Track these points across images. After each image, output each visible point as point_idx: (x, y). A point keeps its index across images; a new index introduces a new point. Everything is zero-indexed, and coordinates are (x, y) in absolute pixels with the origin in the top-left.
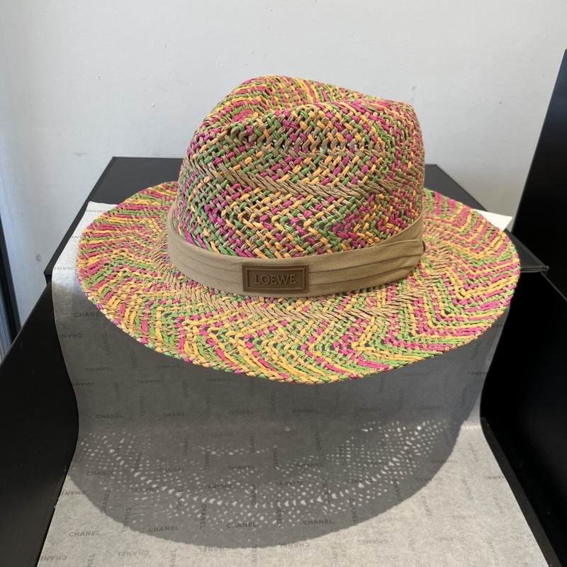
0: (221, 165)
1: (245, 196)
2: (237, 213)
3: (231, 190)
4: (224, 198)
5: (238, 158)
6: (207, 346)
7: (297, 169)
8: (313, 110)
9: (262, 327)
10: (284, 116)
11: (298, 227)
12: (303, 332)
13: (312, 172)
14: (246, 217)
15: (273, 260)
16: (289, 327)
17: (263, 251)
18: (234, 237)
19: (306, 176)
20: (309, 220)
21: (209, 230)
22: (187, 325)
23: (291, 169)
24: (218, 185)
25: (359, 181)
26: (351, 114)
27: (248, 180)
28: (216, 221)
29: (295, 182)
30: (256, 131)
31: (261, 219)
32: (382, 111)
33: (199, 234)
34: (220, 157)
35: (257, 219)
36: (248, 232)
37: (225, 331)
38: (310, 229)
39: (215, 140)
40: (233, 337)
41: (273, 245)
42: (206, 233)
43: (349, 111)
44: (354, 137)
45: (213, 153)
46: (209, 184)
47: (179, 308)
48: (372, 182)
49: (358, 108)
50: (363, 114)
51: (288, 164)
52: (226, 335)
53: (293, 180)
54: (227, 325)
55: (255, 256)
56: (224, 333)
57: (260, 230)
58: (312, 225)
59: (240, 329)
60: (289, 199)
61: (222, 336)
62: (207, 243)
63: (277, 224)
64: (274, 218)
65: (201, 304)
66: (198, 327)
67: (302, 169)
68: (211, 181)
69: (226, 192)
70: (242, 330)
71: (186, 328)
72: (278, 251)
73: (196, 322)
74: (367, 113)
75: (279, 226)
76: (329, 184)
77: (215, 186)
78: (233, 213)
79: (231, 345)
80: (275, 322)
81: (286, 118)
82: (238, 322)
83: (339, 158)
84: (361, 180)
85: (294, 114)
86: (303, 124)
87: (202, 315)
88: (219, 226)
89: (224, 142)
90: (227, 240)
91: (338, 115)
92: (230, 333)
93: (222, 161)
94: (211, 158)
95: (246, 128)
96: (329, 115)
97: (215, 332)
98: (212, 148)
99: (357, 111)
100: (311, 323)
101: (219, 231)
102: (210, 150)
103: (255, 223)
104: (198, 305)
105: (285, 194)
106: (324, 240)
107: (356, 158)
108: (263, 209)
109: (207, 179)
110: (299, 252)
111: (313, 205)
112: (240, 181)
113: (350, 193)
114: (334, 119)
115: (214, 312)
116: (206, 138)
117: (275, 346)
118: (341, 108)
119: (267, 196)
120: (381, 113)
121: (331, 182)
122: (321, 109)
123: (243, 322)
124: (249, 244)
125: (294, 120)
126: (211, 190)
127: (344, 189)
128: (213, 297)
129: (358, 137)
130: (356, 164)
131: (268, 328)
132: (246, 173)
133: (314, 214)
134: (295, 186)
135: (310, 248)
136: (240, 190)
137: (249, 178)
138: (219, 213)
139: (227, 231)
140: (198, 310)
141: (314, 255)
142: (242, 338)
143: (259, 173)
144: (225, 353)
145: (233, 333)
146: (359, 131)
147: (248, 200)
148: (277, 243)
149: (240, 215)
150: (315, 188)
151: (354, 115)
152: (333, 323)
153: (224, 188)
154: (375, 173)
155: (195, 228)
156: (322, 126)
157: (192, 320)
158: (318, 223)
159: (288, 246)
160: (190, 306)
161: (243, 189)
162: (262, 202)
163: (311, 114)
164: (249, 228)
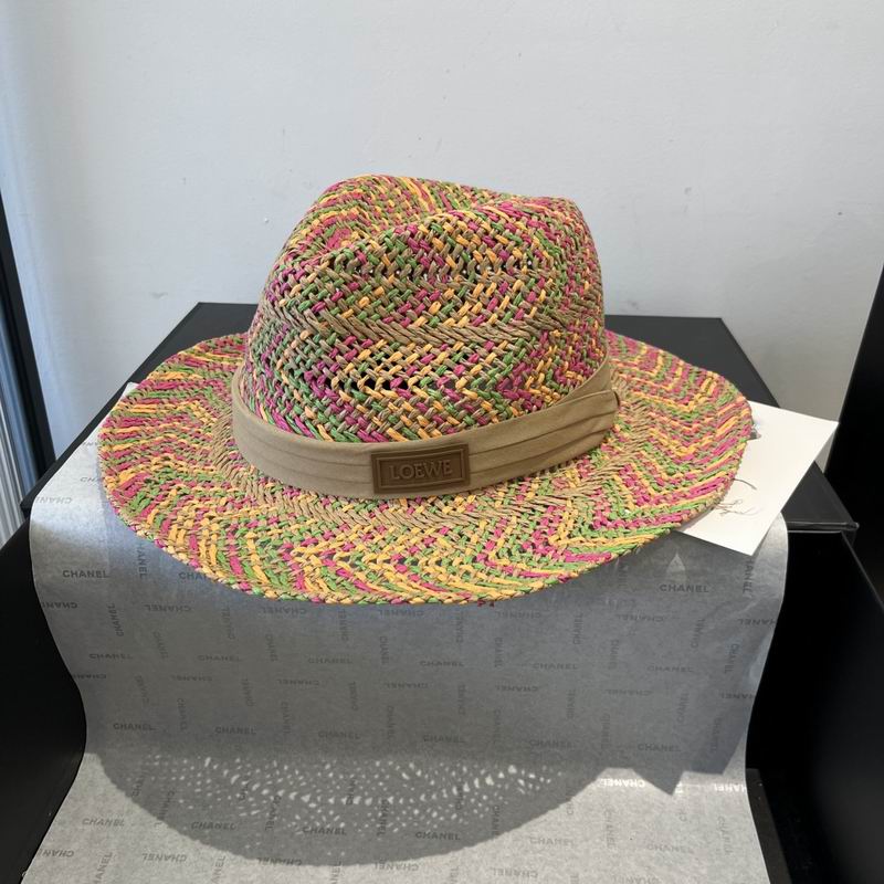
0: (323, 313)
1: (365, 354)
2: (355, 380)
3: (344, 347)
4: (334, 360)
5: (349, 300)
6: (339, 579)
7: (435, 307)
8: (448, 221)
9: (413, 541)
10: (408, 233)
11: (448, 391)
12: (474, 539)
13: (457, 309)
14: (371, 383)
15: (416, 442)
16: (453, 535)
17: (400, 431)
18: (354, 415)
19: (449, 316)
20: (463, 379)
21: (314, 409)
22: (300, 555)
23: (427, 309)
24: (322, 342)
25: (526, 316)
26: (502, 221)
27: (366, 330)
28: (323, 394)
29: (434, 326)
30: (372, 257)
31: (392, 384)
32: (542, 213)
33: (299, 416)
34: (322, 300)
35: (386, 385)
36: (375, 405)
37: (361, 555)
38: (466, 392)
39: (313, 275)
40: (375, 561)
41: (414, 420)
42: (309, 412)
43: (499, 217)
44: (511, 254)
45: (311, 295)
46: (308, 341)
47: (279, 531)
48: (543, 315)
49: (511, 213)
50: (518, 220)
51: (422, 301)
52: (363, 560)
53: (432, 323)
54: (360, 546)
55: (389, 438)
56: (359, 559)
57: (393, 401)
58: (468, 386)
59: (381, 549)
60: (428, 353)
61: (357, 563)
62: (312, 428)
63: (416, 390)
64: (411, 381)
65: (312, 520)
66: (317, 555)
67: (443, 306)
68: (311, 336)
69: (335, 351)
70: (385, 550)
71: (299, 559)
72: (423, 428)
73: (311, 549)
74: (524, 218)
75: (420, 393)
76: (484, 324)
77: (318, 344)
78: (350, 380)
79: (374, 572)
80: (429, 532)
81: (412, 235)
82: (375, 540)
83: (494, 286)
84: (528, 313)
85: (422, 228)
86: (437, 242)
87: (319, 537)
88: (328, 401)
89: (327, 278)
90: (343, 420)
91: (486, 225)
92: (369, 556)
93: (326, 307)
94: (308, 302)
95: (355, 255)
96: (472, 225)
97: (345, 559)
98: (309, 289)
99: (510, 217)
100: (482, 524)
101: (329, 409)
102: (305, 292)
103: (384, 391)
104: (308, 522)
105: (422, 345)
106: (487, 405)
107: (518, 283)
108: (393, 370)
109: (304, 334)
110: (453, 426)
111: (466, 357)
112: (355, 332)
113: (516, 334)
114: (480, 231)
115: (335, 530)
116: (298, 275)
117: (439, 563)
118: (487, 215)
119: (396, 350)
120: (543, 217)
121: (486, 321)
122: (461, 219)
123: (384, 539)
124: (379, 423)
125: (424, 237)
126: (313, 349)
127: (506, 328)
128: (329, 508)
129: (517, 252)
130: (518, 291)
131: (423, 541)
132: (362, 321)
133: (469, 369)
134: (435, 331)
135: (468, 419)
136: (356, 346)
137: (367, 326)
138: (328, 382)
139: (342, 407)
140: (310, 531)
141: (474, 428)
142: (388, 561)
143: (382, 318)
144: (368, 584)
145: (374, 556)
146: (517, 245)
147: (370, 359)
148: (420, 417)
149: (360, 383)
150: (464, 331)
151: (507, 222)
152: (514, 520)
153: (332, 346)
154: (545, 303)
155: (291, 408)
156: (465, 242)
157: (306, 546)
158: (476, 382)
159: (436, 420)
160: (297, 526)
161: (360, 343)
162: (390, 359)
163: (448, 227)
164: (376, 400)
